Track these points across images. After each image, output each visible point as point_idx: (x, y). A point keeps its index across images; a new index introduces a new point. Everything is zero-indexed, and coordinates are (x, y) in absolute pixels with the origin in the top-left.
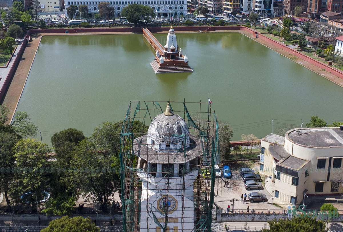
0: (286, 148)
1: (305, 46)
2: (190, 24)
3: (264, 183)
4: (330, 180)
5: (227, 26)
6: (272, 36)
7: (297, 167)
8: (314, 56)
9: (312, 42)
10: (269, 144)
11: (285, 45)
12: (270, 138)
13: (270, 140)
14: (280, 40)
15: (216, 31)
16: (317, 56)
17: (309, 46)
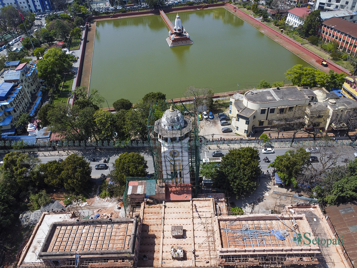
0: (244, 103)
1: (267, 17)
2: (191, 4)
3: (231, 121)
4: (268, 119)
5: (215, 3)
6: (245, 9)
7: (249, 115)
8: (272, 25)
9: (272, 14)
10: (234, 100)
11: (253, 17)
12: (235, 96)
13: (235, 97)
14: (251, 13)
15: (209, 8)
16: (274, 25)
17: (270, 17)
